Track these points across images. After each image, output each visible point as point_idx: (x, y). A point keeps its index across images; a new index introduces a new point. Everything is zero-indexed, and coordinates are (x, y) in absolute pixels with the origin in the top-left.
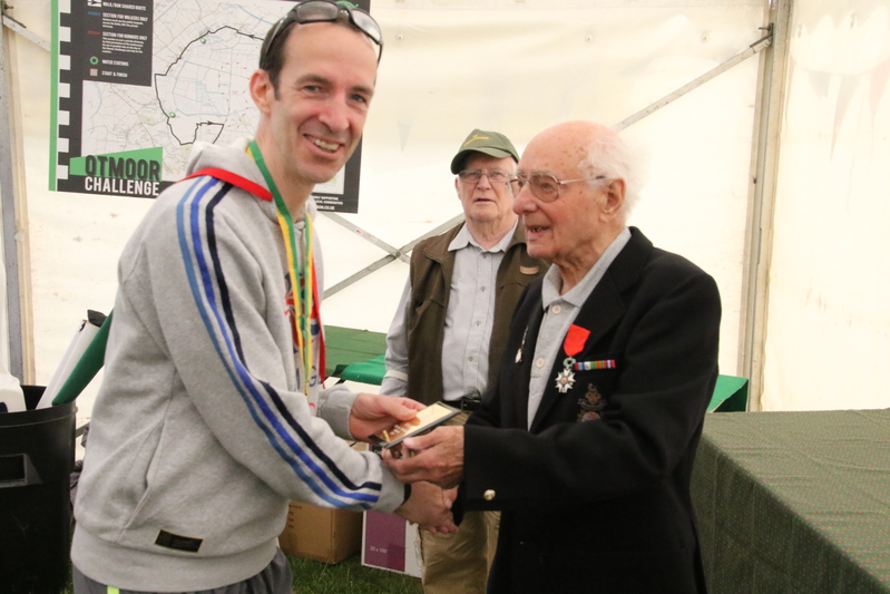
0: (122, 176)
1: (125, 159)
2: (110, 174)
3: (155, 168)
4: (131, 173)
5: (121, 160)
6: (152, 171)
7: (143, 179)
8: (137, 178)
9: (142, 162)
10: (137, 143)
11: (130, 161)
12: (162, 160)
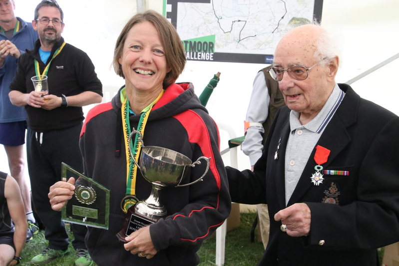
0: (195, 50)
1: (197, 42)
2: (190, 50)
3: (211, 46)
4: (199, 49)
5: (195, 42)
6: (210, 47)
7: (205, 51)
8: (202, 51)
9: (205, 43)
10: (203, 33)
11: (200, 42)
12: (215, 41)
